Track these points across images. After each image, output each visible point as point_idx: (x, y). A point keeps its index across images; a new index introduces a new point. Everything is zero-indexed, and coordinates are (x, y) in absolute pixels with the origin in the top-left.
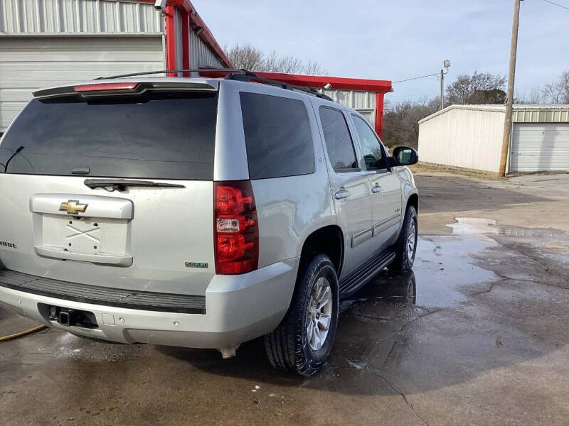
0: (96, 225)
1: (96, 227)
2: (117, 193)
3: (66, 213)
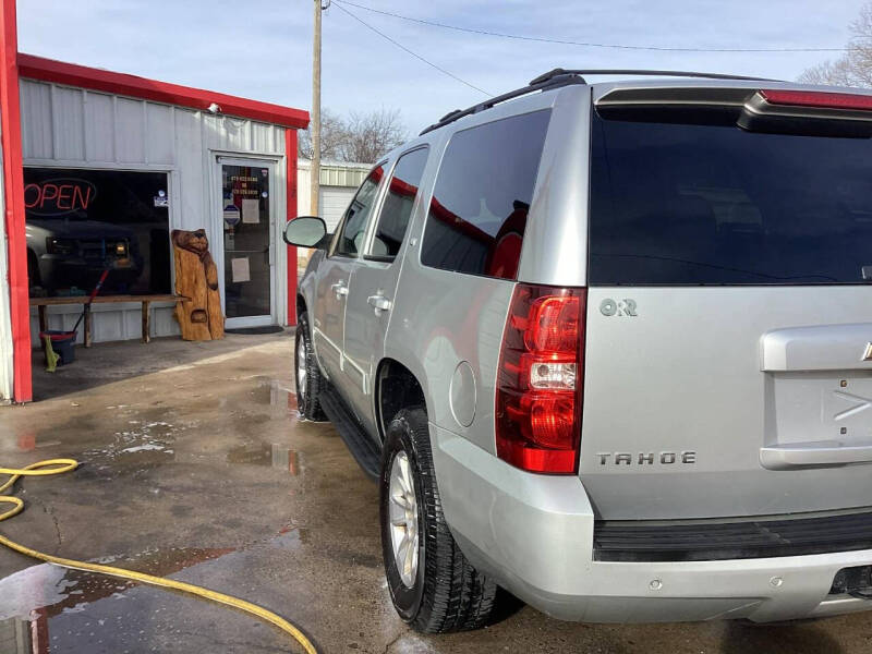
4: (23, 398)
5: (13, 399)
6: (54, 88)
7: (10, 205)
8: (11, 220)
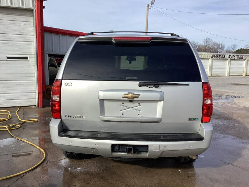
0: (139, 104)
1: (139, 105)
2: (154, 89)
3: (127, 99)
4: (40, 107)
5: (38, 107)
6: (60, 35)
7: (38, 63)
8: (38, 66)
